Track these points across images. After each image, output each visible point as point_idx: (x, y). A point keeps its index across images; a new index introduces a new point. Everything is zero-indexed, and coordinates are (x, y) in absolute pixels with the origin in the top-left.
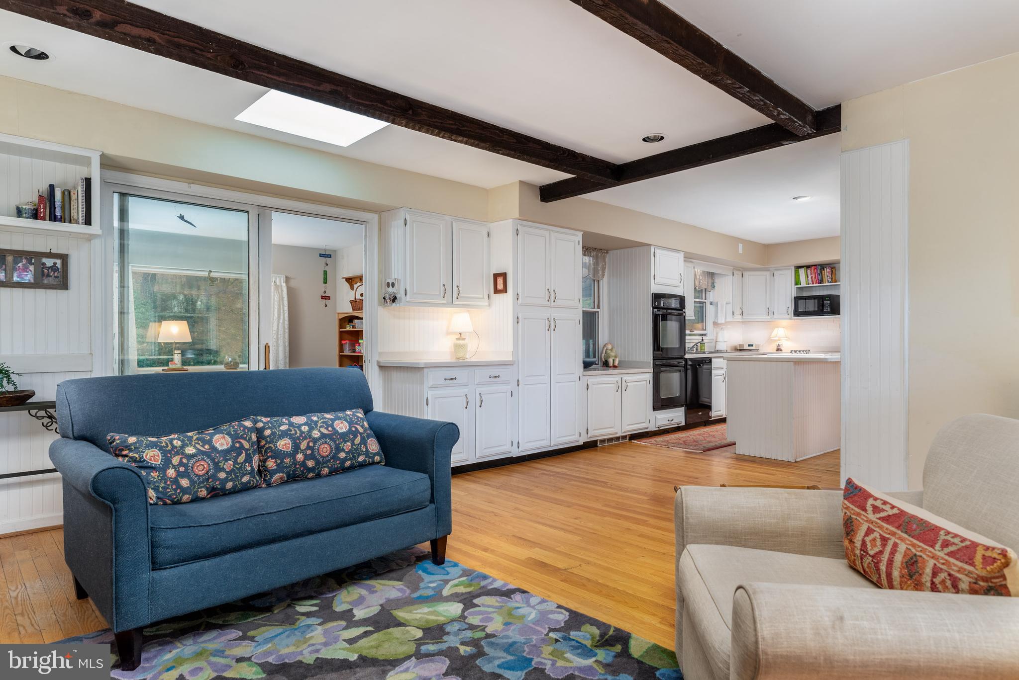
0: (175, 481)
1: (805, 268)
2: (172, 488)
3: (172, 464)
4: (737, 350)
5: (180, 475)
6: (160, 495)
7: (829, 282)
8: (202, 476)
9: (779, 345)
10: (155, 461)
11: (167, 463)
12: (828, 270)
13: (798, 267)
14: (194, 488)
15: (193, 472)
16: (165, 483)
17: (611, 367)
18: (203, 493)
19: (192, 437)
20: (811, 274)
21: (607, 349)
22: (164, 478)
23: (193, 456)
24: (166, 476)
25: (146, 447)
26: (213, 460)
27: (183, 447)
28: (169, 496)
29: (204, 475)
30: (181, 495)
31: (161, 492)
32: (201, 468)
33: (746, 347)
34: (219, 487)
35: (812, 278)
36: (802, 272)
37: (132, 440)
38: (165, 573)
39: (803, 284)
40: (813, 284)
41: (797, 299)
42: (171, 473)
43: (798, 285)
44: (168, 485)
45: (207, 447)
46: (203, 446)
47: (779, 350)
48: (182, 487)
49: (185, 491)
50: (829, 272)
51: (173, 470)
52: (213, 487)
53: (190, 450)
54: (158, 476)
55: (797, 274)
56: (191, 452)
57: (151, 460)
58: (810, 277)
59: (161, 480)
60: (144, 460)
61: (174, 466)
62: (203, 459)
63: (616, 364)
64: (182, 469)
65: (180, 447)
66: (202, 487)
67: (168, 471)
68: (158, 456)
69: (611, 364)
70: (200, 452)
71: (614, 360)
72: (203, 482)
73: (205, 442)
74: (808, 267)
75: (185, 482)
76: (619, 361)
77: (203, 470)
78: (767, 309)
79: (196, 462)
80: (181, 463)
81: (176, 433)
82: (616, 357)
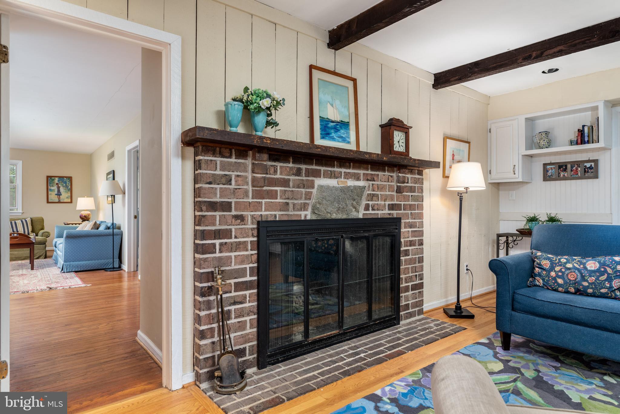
0: (554, 279)
2: (552, 282)
3: (555, 270)
5: (557, 276)
6: (545, 283)
8: (572, 281)
10: (546, 266)
11: (552, 268)
14: (566, 286)
15: (568, 277)
16: (549, 278)
18: (572, 290)
19: (576, 259)
22: (548, 275)
23: (569, 269)
24: (550, 275)
25: (543, 259)
26: (581, 274)
27: (566, 263)
28: (550, 285)
29: (574, 280)
30: (557, 287)
31: (546, 282)
32: (573, 276)
34: (582, 289)
37: (539, 254)
38: (517, 314)
42: (553, 274)
44: (550, 279)
45: (582, 266)
46: (579, 266)
48: (558, 283)
49: (560, 285)
51: (555, 273)
52: (578, 289)
53: (569, 265)
54: (546, 274)
56: (569, 267)
57: (544, 265)
59: (546, 276)
60: (541, 265)
61: (555, 271)
62: (574, 272)
64: (560, 274)
65: (564, 263)
66: (571, 287)
67: (551, 273)
68: (548, 264)
70: (574, 267)
72: (572, 284)
73: (581, 263)
75: (560, 281)
77: (573, 278)
79: (571, 272)
80: (560, 271)
81: (567, 255)
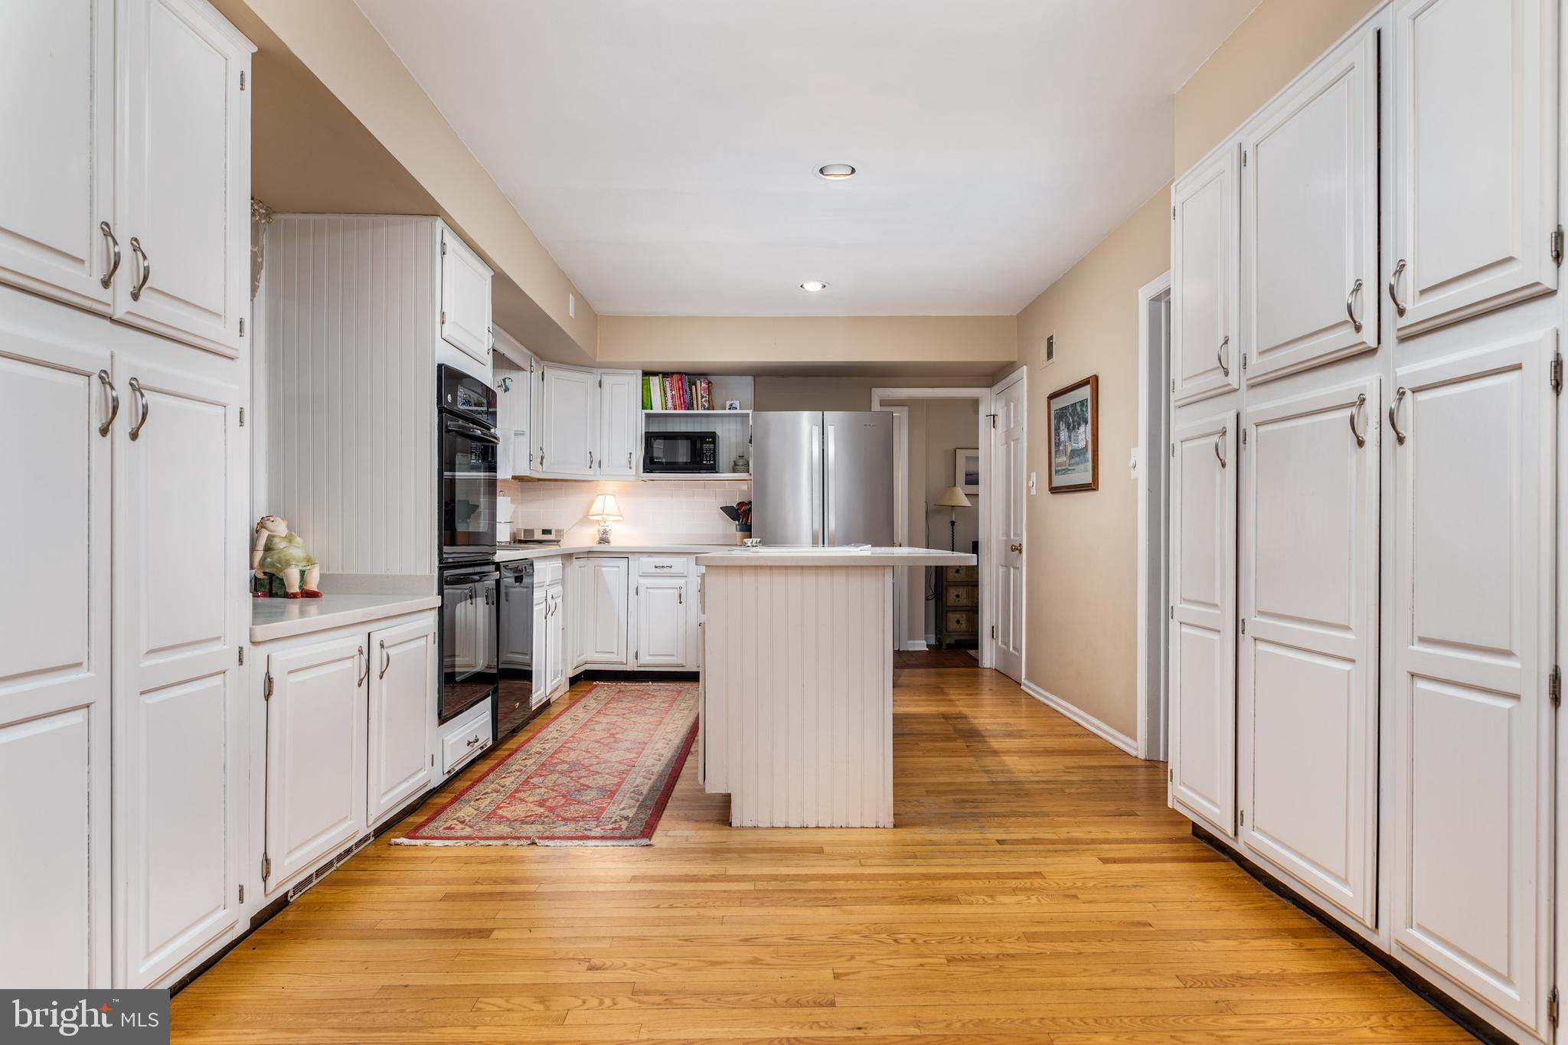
1: (661, 376)
4: (520, 542)
7: (705, 409)
9: (605, 532)
12: (703, 385)
13: (647, 374)
17: (294, 596)
20: (671, 390)
21: (270, 538)
33: (538, 536)
35: (673, 397)
36: (655, 382)
39: (657, 409)
40: (675, 409)
41: (650, 438)
43: (646, 409)
47: (604, 540)
50: (704, 390)
55: (645, 387)
58: (669, 395)
63: (313, 585)
69: (295, 588)
71: (302, 573)
74: (666, 375)
76: (322, 576)
78: (589, 455)
82: (310, 561)
